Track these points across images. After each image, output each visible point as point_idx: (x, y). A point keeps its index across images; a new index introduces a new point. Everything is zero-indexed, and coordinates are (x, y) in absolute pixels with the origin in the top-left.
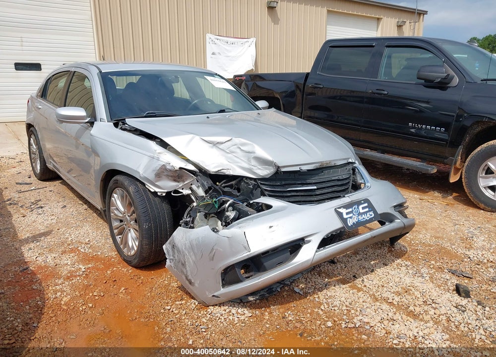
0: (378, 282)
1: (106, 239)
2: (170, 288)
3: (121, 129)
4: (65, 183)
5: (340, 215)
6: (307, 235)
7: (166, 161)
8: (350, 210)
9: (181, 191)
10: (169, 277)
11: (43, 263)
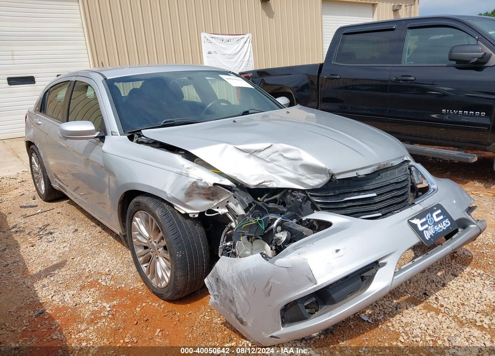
0: (455, 300)
1: (128, 267)
2: (213, 325)
3: (138, 142)
4: (72, 203)
5: (414, 227)
6: (381, 257)
7: (197, 177)
8: (424, 220)
9: (216, 210)
10: (209, 310)
11: (60, 303)
